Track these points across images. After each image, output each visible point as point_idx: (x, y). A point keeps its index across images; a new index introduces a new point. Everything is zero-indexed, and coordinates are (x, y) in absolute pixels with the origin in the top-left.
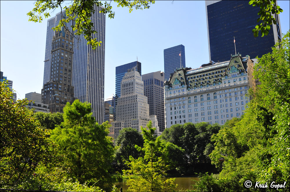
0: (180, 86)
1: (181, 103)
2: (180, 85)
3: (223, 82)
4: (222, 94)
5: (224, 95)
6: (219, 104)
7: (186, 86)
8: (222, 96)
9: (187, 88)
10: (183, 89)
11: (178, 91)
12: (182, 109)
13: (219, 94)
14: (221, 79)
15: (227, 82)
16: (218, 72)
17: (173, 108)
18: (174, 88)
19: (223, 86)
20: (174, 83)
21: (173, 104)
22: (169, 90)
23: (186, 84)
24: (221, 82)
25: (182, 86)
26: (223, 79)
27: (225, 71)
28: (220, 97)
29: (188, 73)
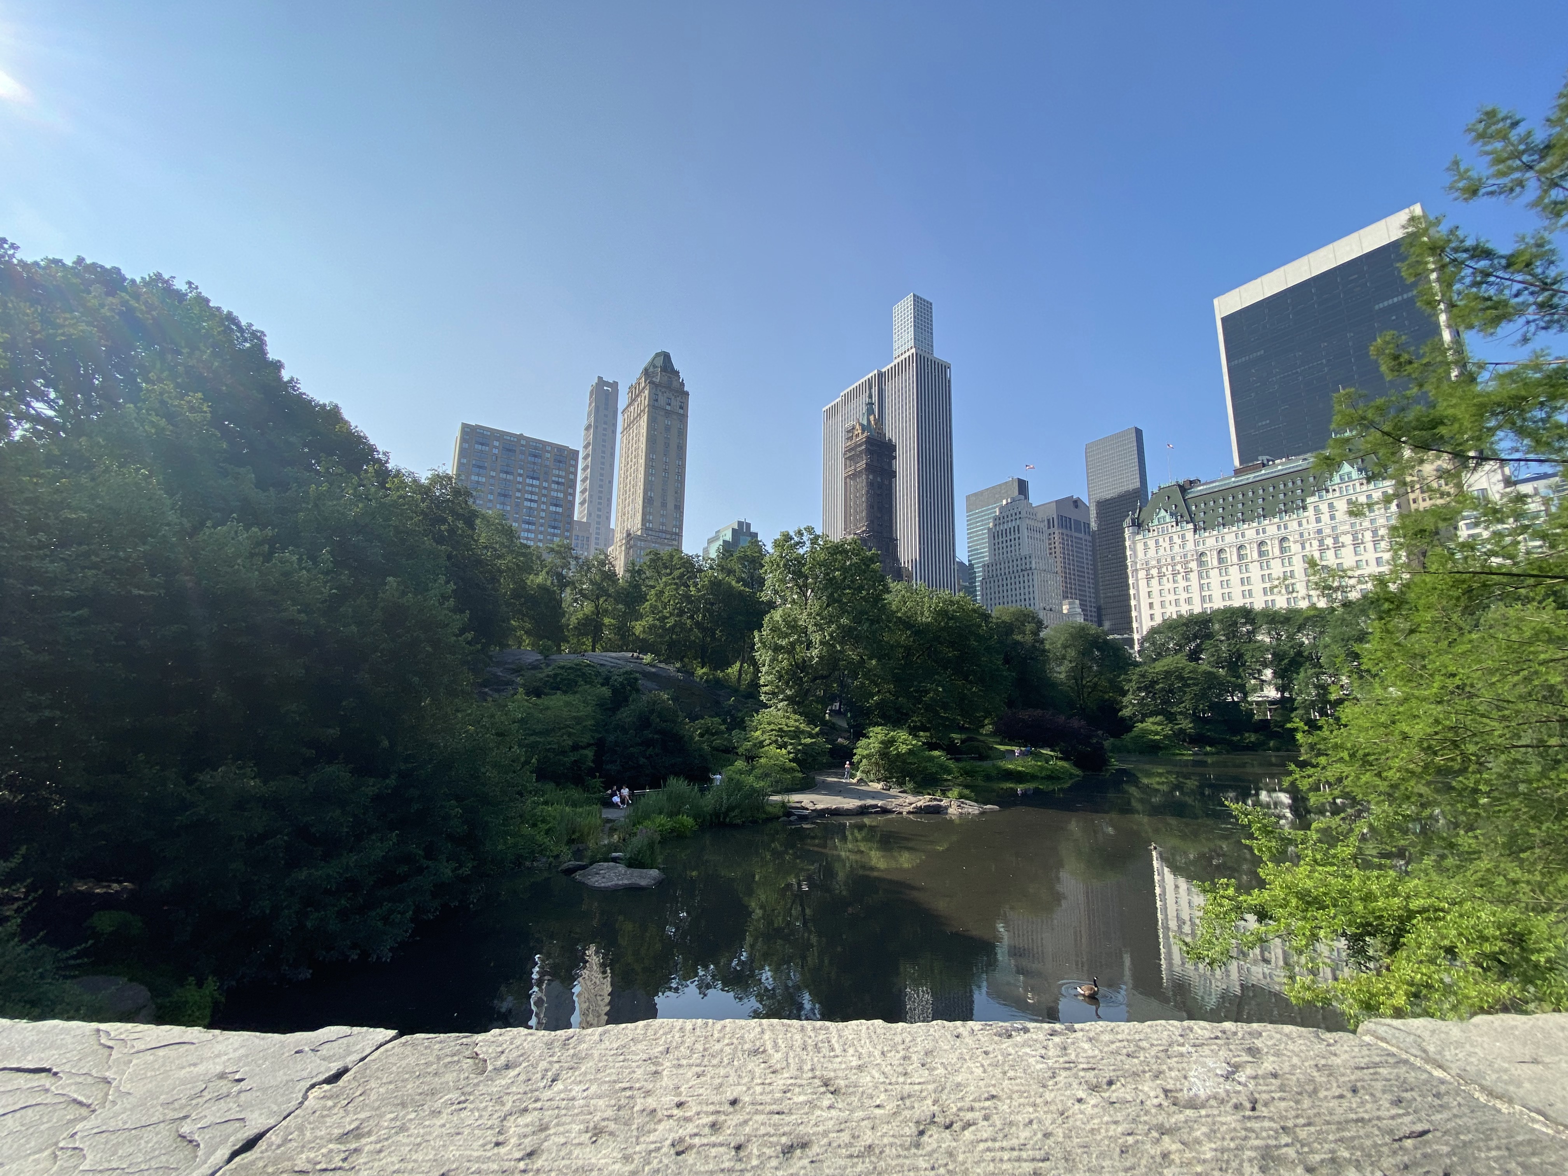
0: (1173, 526)
1: (1179, 567)
2: (1174, 524)
3: (1311, 509)
4: (1308, 540)
5: (1315, 543)
6: (1298, 567)
7: (1191, 526)
9: (1195, 531)
10: (1183, 532)
11: (1167, 539)
12: (1182, 584)
13: (1295, 542)
14: (1303, 501)
15: (1324, 507)
16: (1290, 484)
17: (1154, 582)
18: (1156, 533)
19: (1312, 519)
20: (1156, 522)
21: (1154, 572)
22: (1140, 537)
23: (1192, 520)
24: (1305, 508)
25: (1179, 528)
26: (1310, 500)
27: (1314, 481)
28: (1303, 548)
29: (1194, 492)
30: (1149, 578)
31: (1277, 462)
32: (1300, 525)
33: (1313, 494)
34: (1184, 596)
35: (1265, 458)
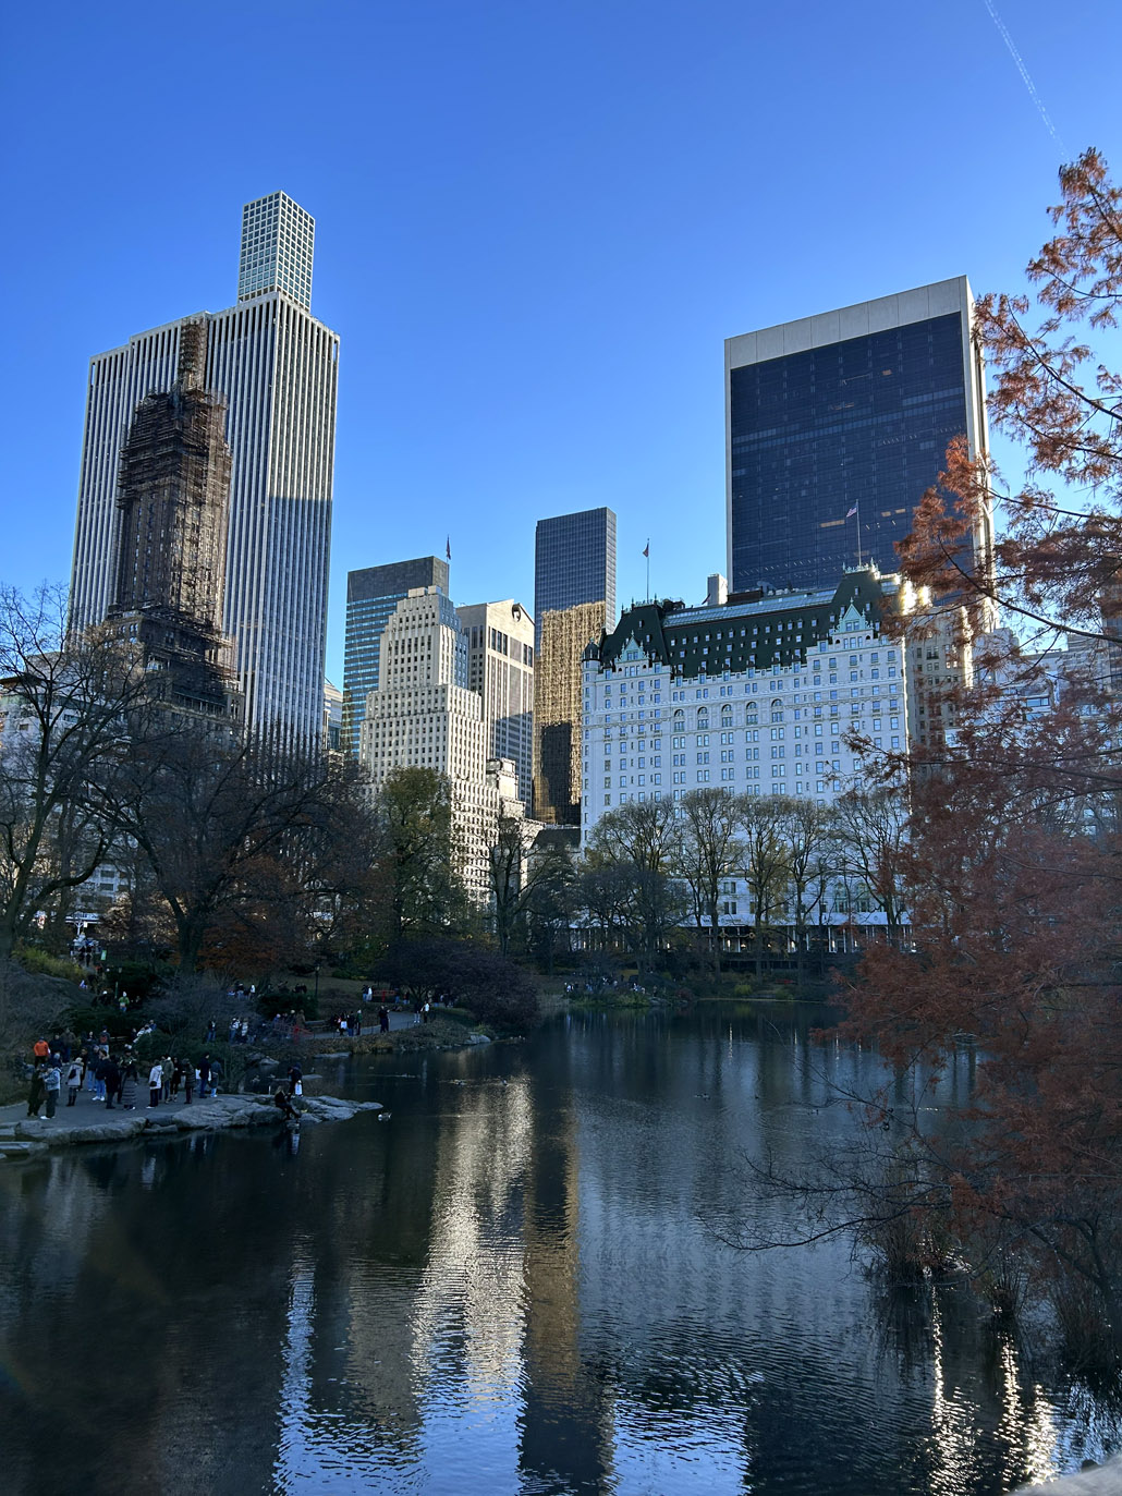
0: (645, 667)
1: (647, 728)
2: (647, 663)
3: (810, 664)
4: (803, 705)
5: (811, 711)
6: (790, 741)
8: (802, 712)
9: (672, 678)
10: (657, 677)
11: (636, 685)
13: (789, 706)
14: (803, 652)
15: (825, 665)
16: (790, 626)
17: (615, 745)
18: (623, 673)
19: (811, 678)
20: (624, 656)
21: (615, 732)
22: (601, 677)
23: (669, 661)
24: (803, 661)
25: (652, 669)
26: (810, 650)
27: (817, 626)
28: (797, 717)
29: (673, 620)
30: (607, 740)
31: (779, 592)
32: (796, 684)
33: (814, 644)
34: (650, 770)
35: (765, 584)
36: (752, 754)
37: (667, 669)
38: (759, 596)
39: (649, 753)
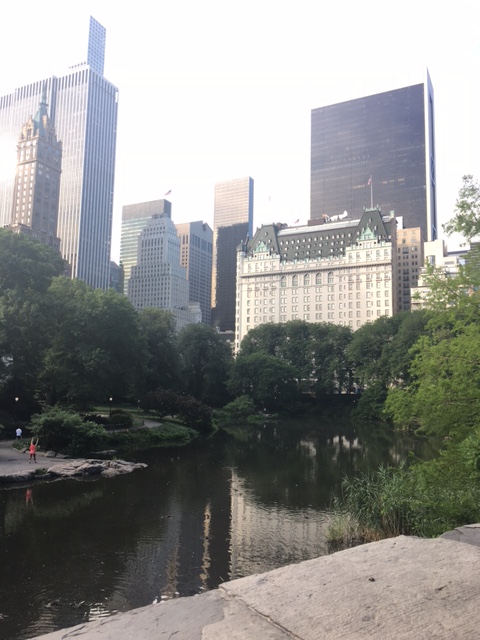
0: (267, 255)
2: (269, 253)
3: (347, 255)
4: (344, 275)
5: (347, 278)
6: (337, 292)
8: (343, 279)
9: (281, 261)
10: (273, 260)
13: (337, 276)
14: (344, 249)
15: (354, 255)
16: (338, 237)
17: (253, 293)
18: (257, 258)
20: (257, 250)
22: (246, 260)
23: (279, 253)
24: (344, 254)
25: (271, 257)
26: (347, 249)
27: (351, 236)
28: (340, 281)
29: (282, 232)
30: (249, 290)
33: (349, 246)
34: (269, 306)
36: (319, 297)
37: (278, 256)
38: (324, 221)
39: (270, 297)
